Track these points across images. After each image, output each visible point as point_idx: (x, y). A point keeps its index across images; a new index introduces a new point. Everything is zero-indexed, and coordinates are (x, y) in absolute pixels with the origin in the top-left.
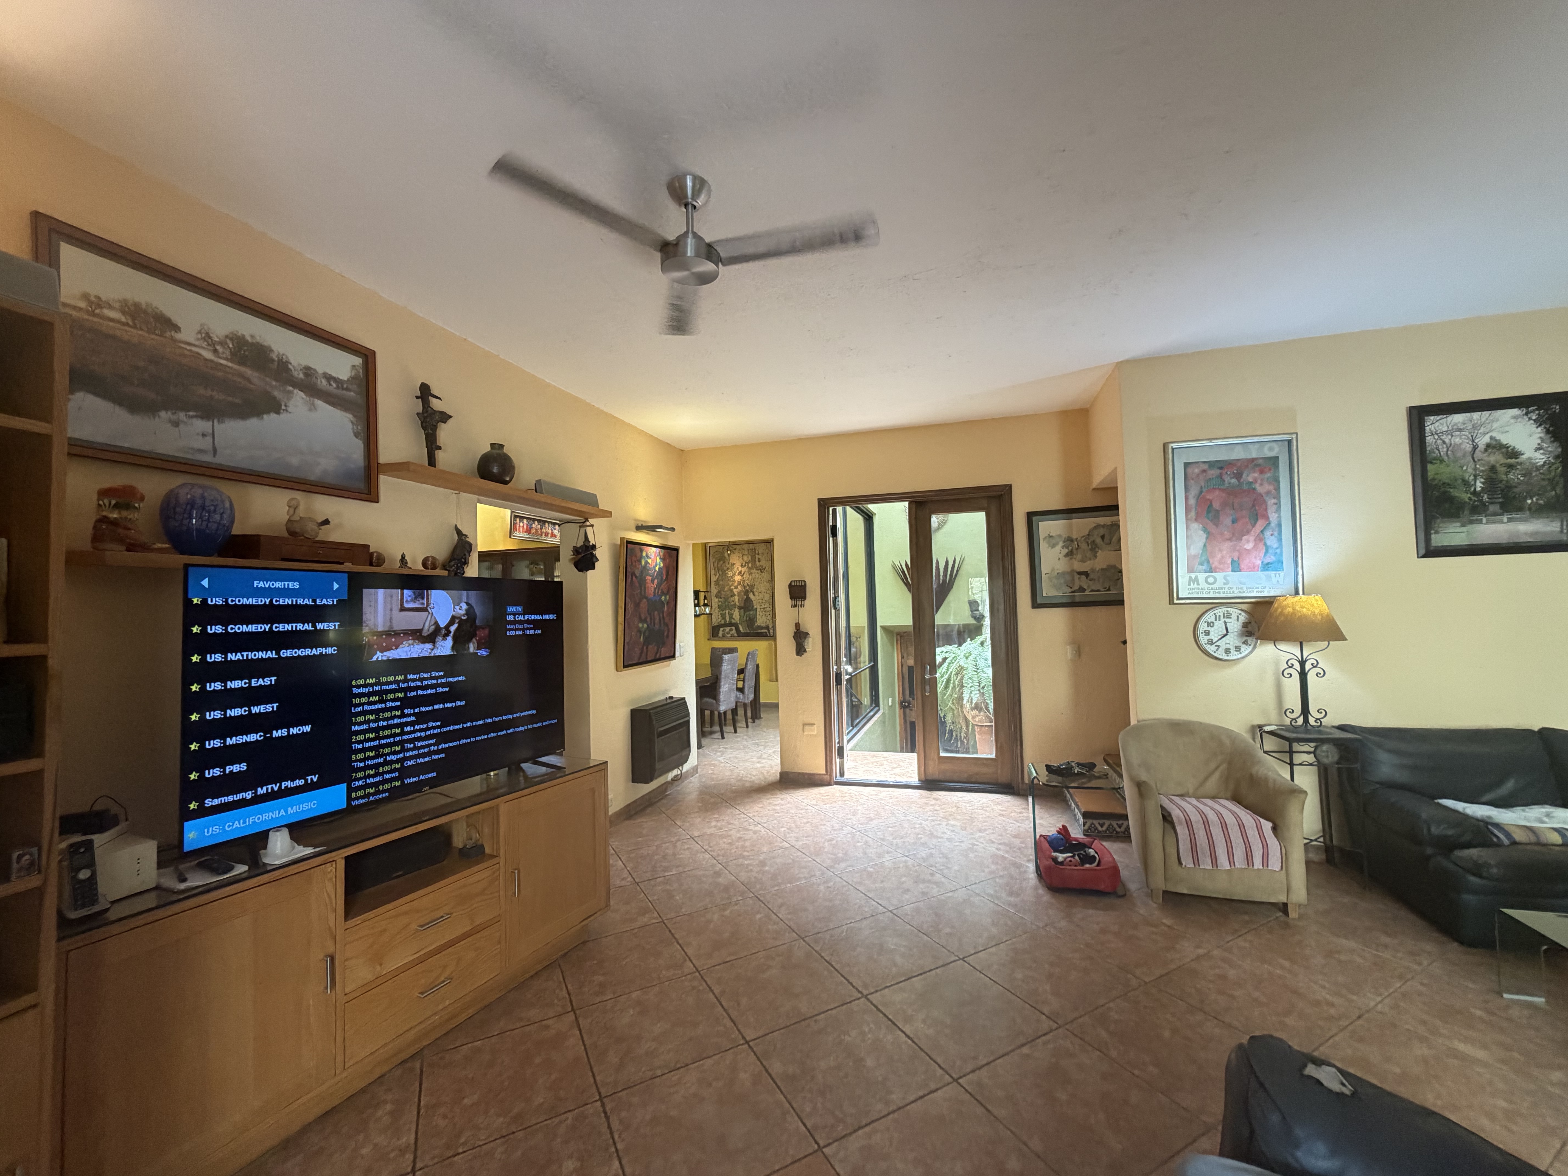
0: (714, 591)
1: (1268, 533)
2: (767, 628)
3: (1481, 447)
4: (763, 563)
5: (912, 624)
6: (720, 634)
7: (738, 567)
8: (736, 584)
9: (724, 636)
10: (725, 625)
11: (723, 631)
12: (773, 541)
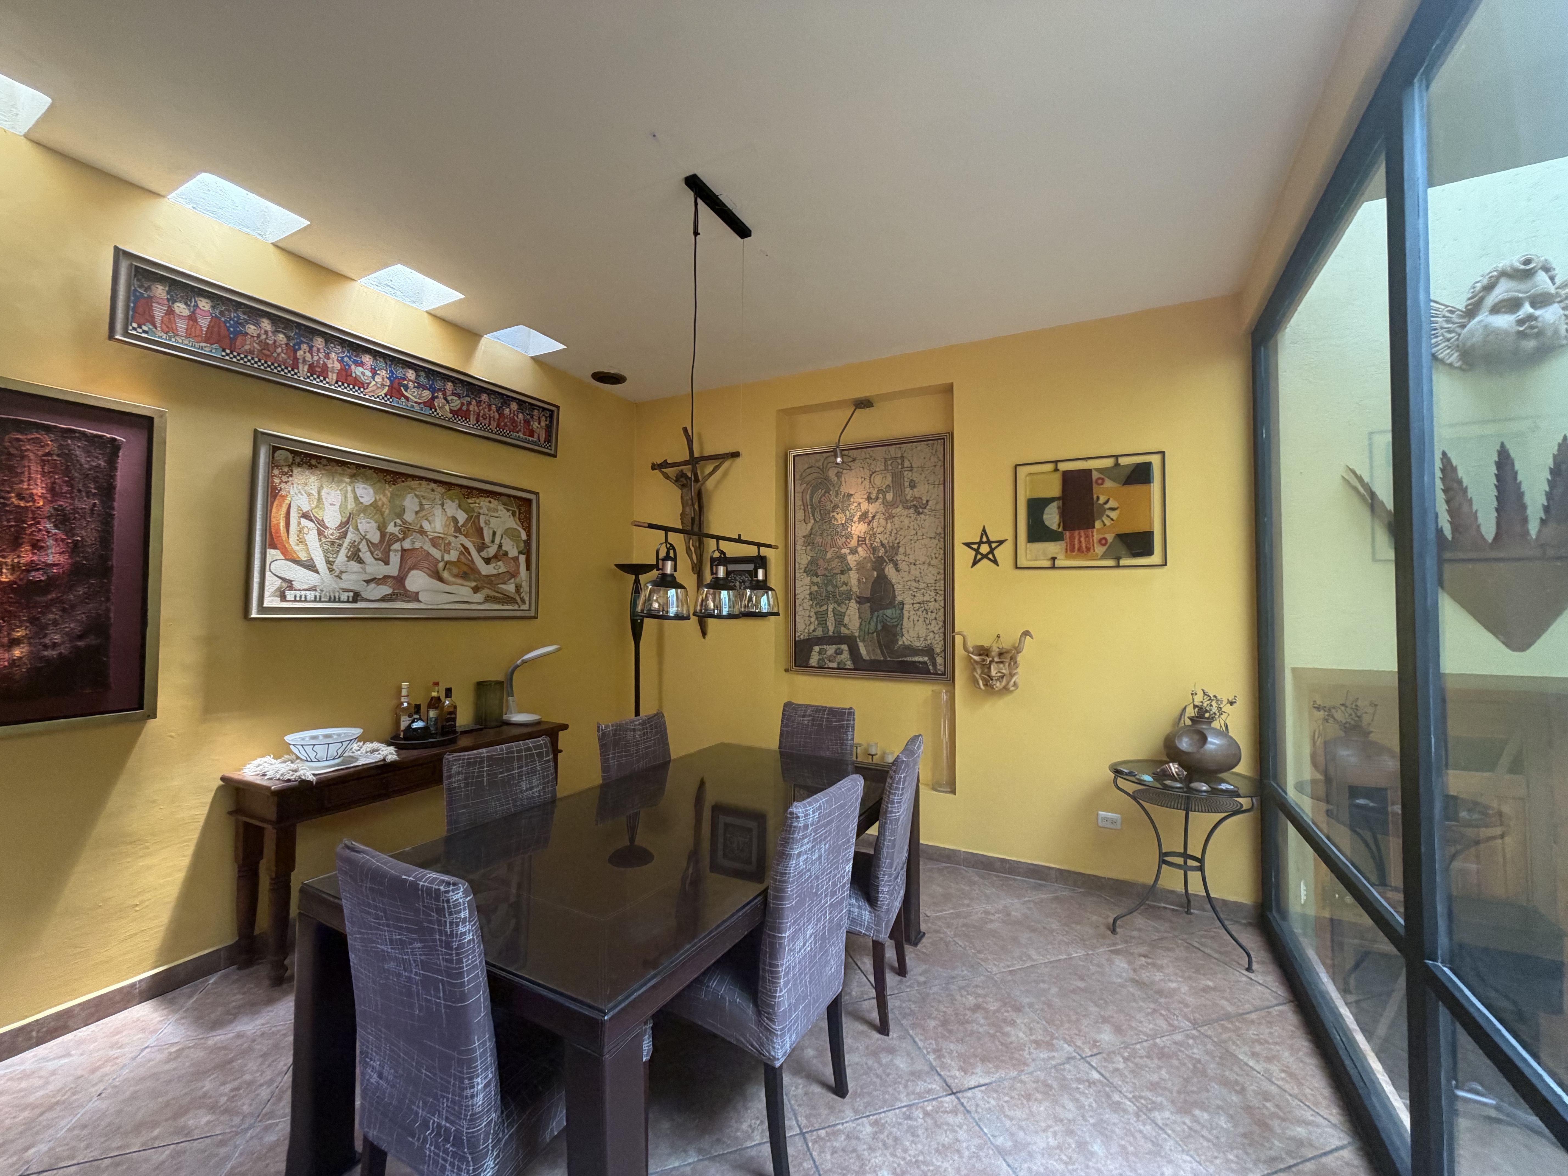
0: (803, 559)
2: (929, 651)
4: (921, 491)
5: (1395, 668)
6: (814, 661)
7: (859, 503)
8: (854, 543)
9: (821, 666)
11: (820, 653)
12: (952, 434)
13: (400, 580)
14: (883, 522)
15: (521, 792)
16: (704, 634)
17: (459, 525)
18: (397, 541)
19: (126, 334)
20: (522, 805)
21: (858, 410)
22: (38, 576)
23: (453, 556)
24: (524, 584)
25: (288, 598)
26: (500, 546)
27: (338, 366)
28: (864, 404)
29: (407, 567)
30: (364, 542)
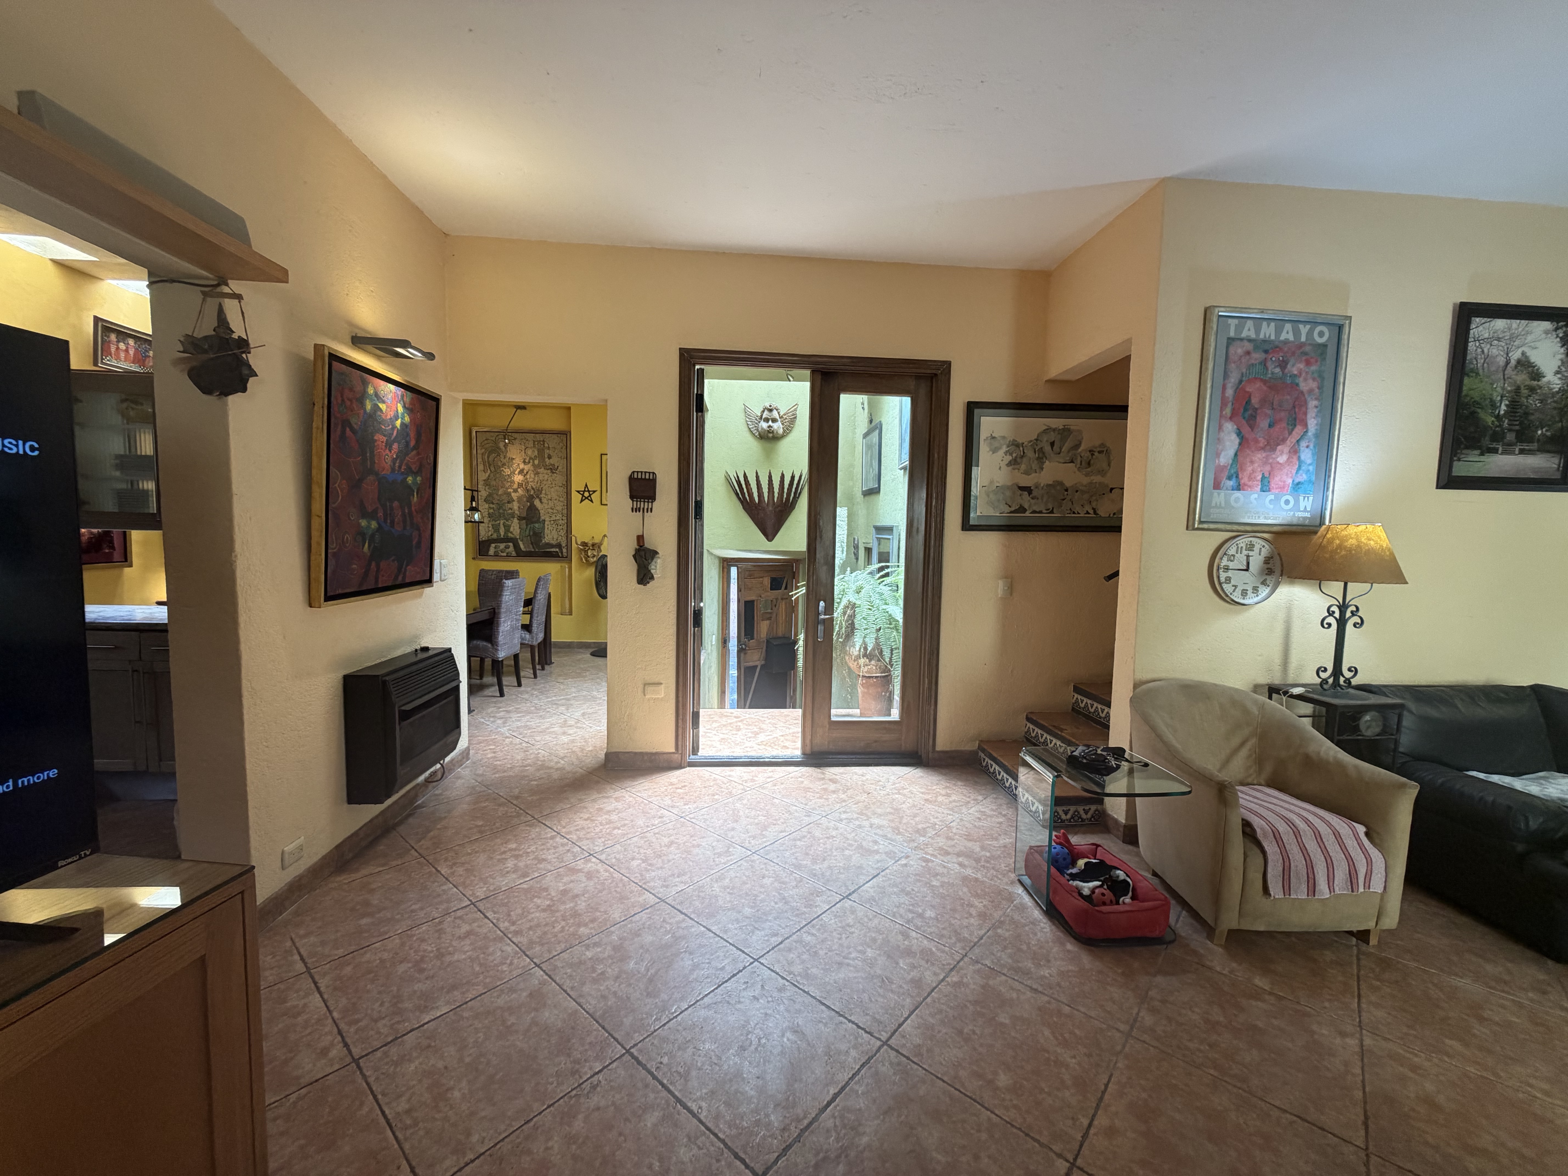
0: (483, 493)
1: (1303, 444)
2: (559, 546)
3: (1513, 362)
4: (555, 461)
6: (491, 552)
7: (518, 463)
8: (515, 486)
9: (496, 555)
10: (499, 540)
11: (495, 548)
12: (570, 432)
14: (532, 476)
19: (102, 363)
21: (519, 411)
28: (520, 407)
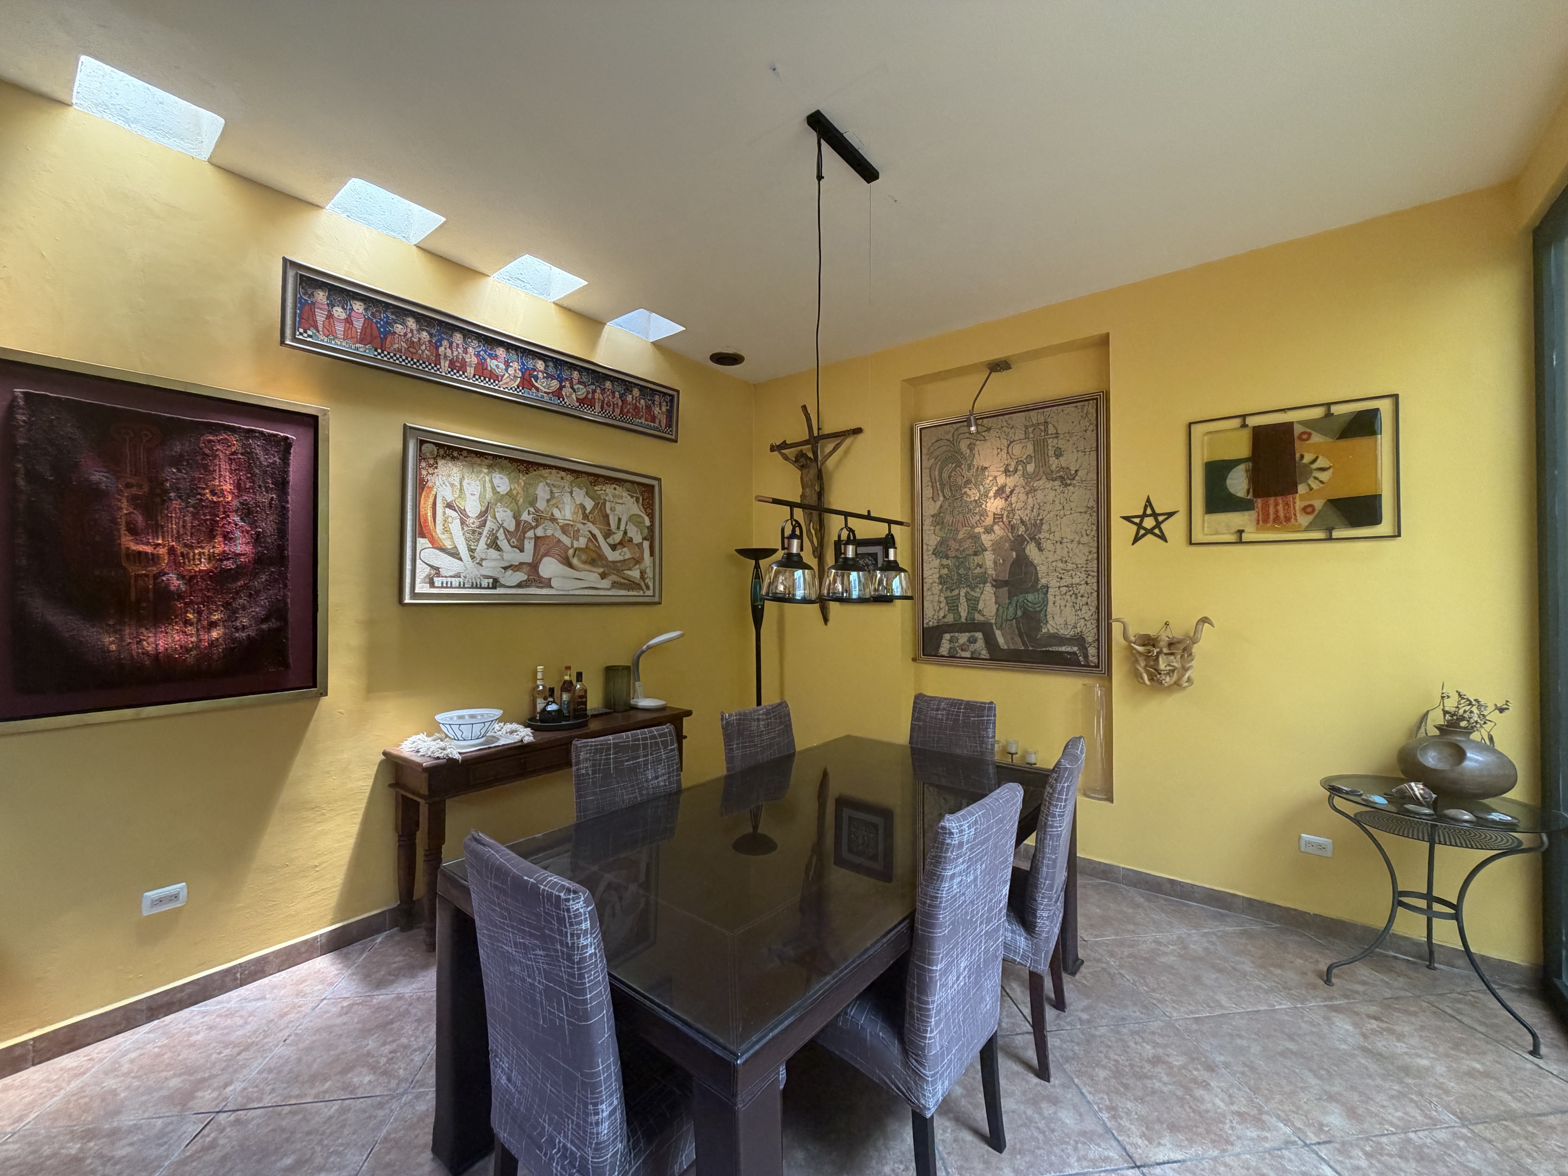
0: (932, 540)
2: (1079, 640)
4: (1070, 460)
6: (944, 649)
7: (996, 477)
8: (989, 521)
9: (952, 656)
10: (958, 627)
11: (951, 641)
12: (1107, 394)
13: (534, 567)
14: (1023, 497)
15: (647, 781)
16: (826, 620)
17: (587, 512)
18: (530, 529)
19: (294, 339)
20: (648, 794)
21: (993, 374)
22: (229, 564)
23: (582, 542)
24: (648, 570)
25: (436, 584)
26: (625, 533)
27: (475, 360)
28: (999, 366)
29: (541, 553)
30: (501, 530)
